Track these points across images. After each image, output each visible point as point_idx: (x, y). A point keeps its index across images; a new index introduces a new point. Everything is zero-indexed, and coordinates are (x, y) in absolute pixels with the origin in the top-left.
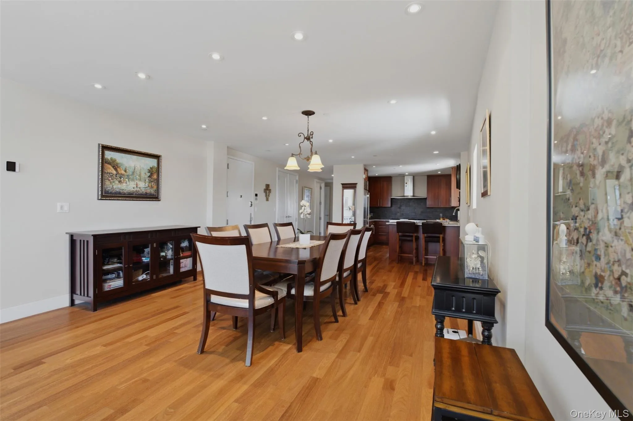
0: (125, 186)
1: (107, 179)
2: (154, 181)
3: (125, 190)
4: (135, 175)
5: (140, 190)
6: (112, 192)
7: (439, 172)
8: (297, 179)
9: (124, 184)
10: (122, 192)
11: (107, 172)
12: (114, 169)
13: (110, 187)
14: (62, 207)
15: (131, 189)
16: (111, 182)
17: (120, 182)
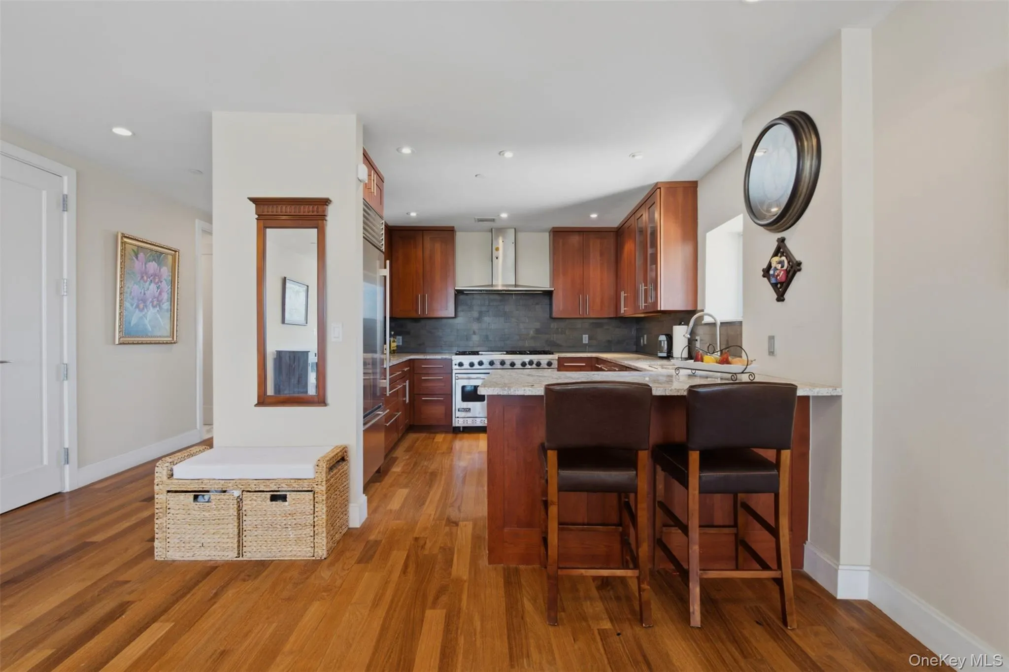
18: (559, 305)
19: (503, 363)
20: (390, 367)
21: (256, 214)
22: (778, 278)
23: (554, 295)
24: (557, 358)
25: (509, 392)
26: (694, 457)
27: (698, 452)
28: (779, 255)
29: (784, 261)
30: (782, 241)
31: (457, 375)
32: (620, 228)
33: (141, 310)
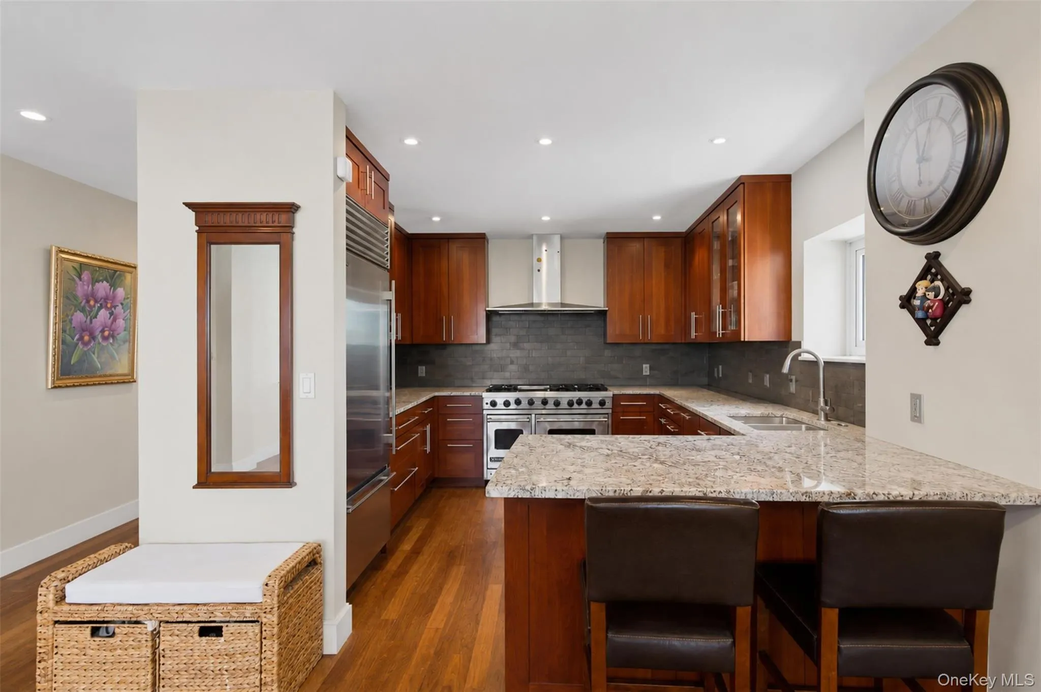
18: (615, 328)
19: (545, 402)
20: (396, 416)
21: (196, 224)
22: (930, 311)
23: (609, 316)
24: (612, 396)
25: (533, 495)
26: (830, 617)
27: (837, 610)
28: (929, 277)
29: (939, 288)
30: (933, 259)
31: (489, 417)
32: (688, 234)
33: (86, 344)
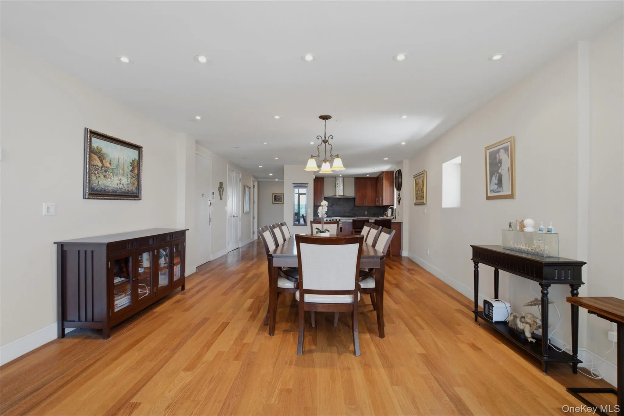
0: (109, 182)
1: (93, 173)
2: (135, 177)
3: (110, 187)
4: (119, 169)
5: (123, 188)
6: (98, 189)
7: (368, 175)
8: (241, 177)
9: (109, 180)
10: (107, 190)
11: (93, 164)
12: (100, 160)
13: (96, 183)
14: (48, 209)
15: (115, 186)
16: (97, 177)
17: (105, 176)
18: (357, 203)
23: (356, 199)
32: (377, 178)
